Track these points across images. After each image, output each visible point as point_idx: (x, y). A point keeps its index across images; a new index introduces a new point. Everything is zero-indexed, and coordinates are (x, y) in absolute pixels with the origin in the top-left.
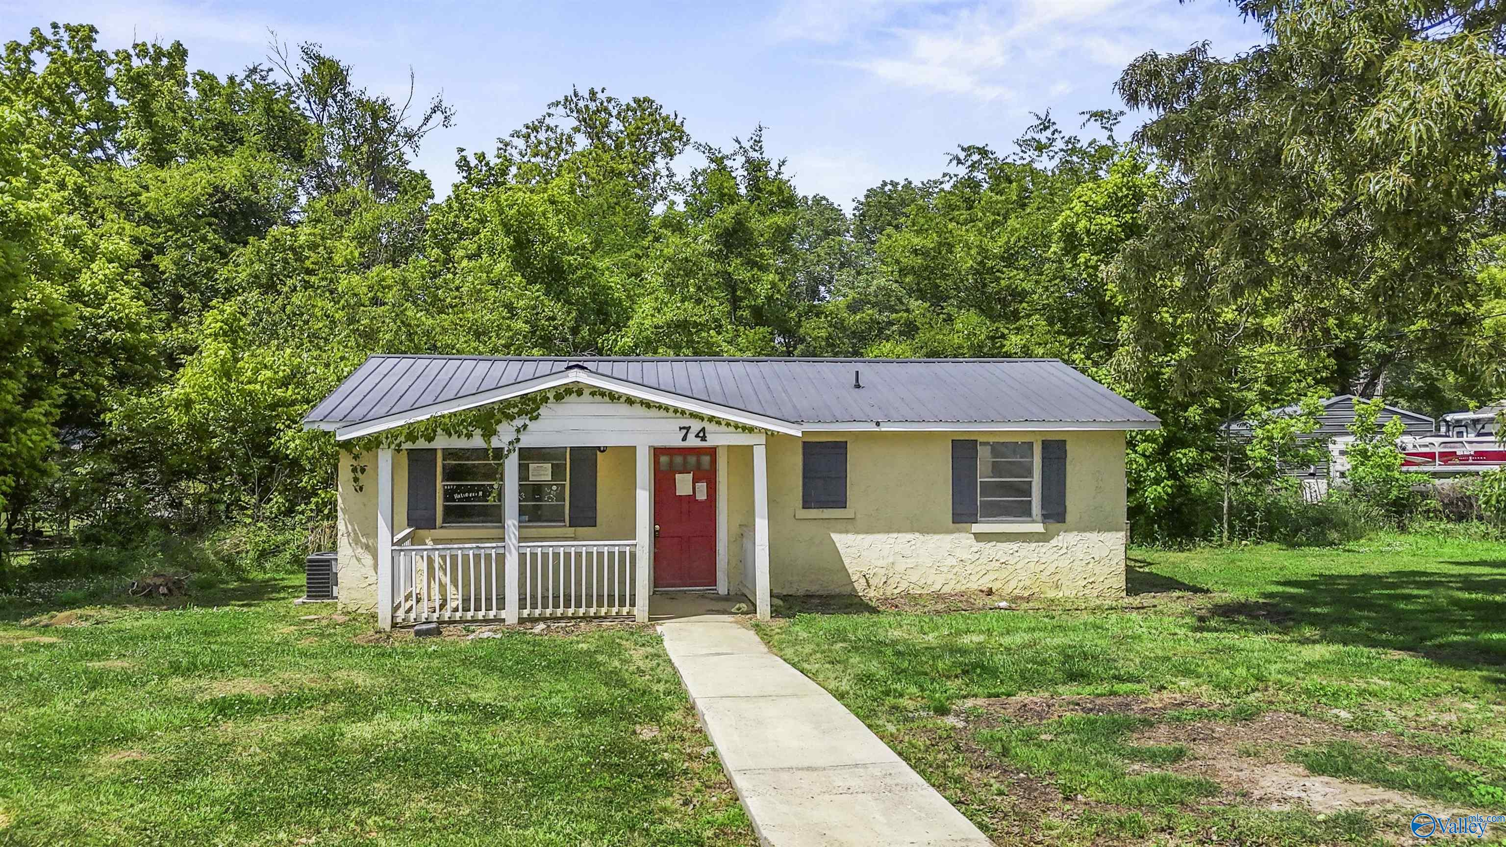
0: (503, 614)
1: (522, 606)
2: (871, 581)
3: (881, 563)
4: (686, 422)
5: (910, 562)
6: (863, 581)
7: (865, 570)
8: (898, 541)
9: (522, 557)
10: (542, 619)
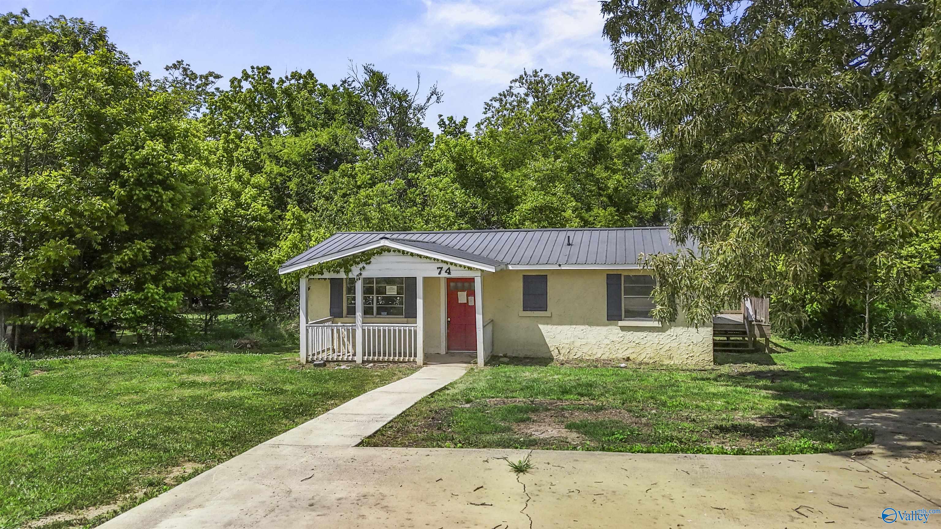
0: (355, 358)
1: (364, 355)
2: (561, 351)
3: (566, 341)
4: (440, 265)
5: (584, 341)
6: (556, 351)
7: (558, 345)
8: (576, 329)
9: (364, 330)
10: (373, 361)
